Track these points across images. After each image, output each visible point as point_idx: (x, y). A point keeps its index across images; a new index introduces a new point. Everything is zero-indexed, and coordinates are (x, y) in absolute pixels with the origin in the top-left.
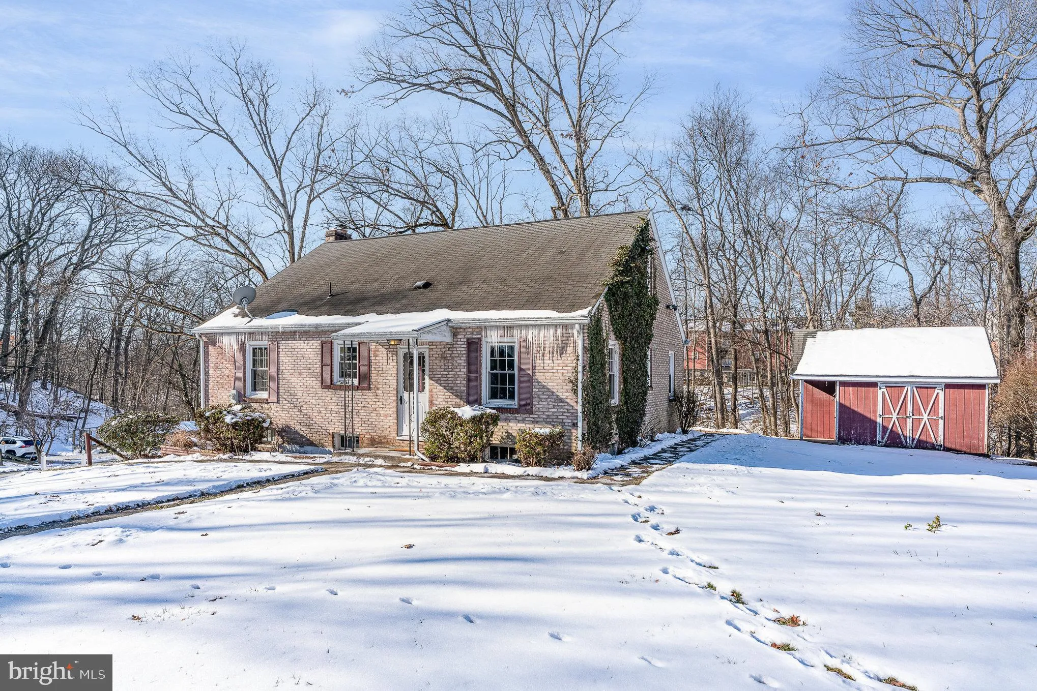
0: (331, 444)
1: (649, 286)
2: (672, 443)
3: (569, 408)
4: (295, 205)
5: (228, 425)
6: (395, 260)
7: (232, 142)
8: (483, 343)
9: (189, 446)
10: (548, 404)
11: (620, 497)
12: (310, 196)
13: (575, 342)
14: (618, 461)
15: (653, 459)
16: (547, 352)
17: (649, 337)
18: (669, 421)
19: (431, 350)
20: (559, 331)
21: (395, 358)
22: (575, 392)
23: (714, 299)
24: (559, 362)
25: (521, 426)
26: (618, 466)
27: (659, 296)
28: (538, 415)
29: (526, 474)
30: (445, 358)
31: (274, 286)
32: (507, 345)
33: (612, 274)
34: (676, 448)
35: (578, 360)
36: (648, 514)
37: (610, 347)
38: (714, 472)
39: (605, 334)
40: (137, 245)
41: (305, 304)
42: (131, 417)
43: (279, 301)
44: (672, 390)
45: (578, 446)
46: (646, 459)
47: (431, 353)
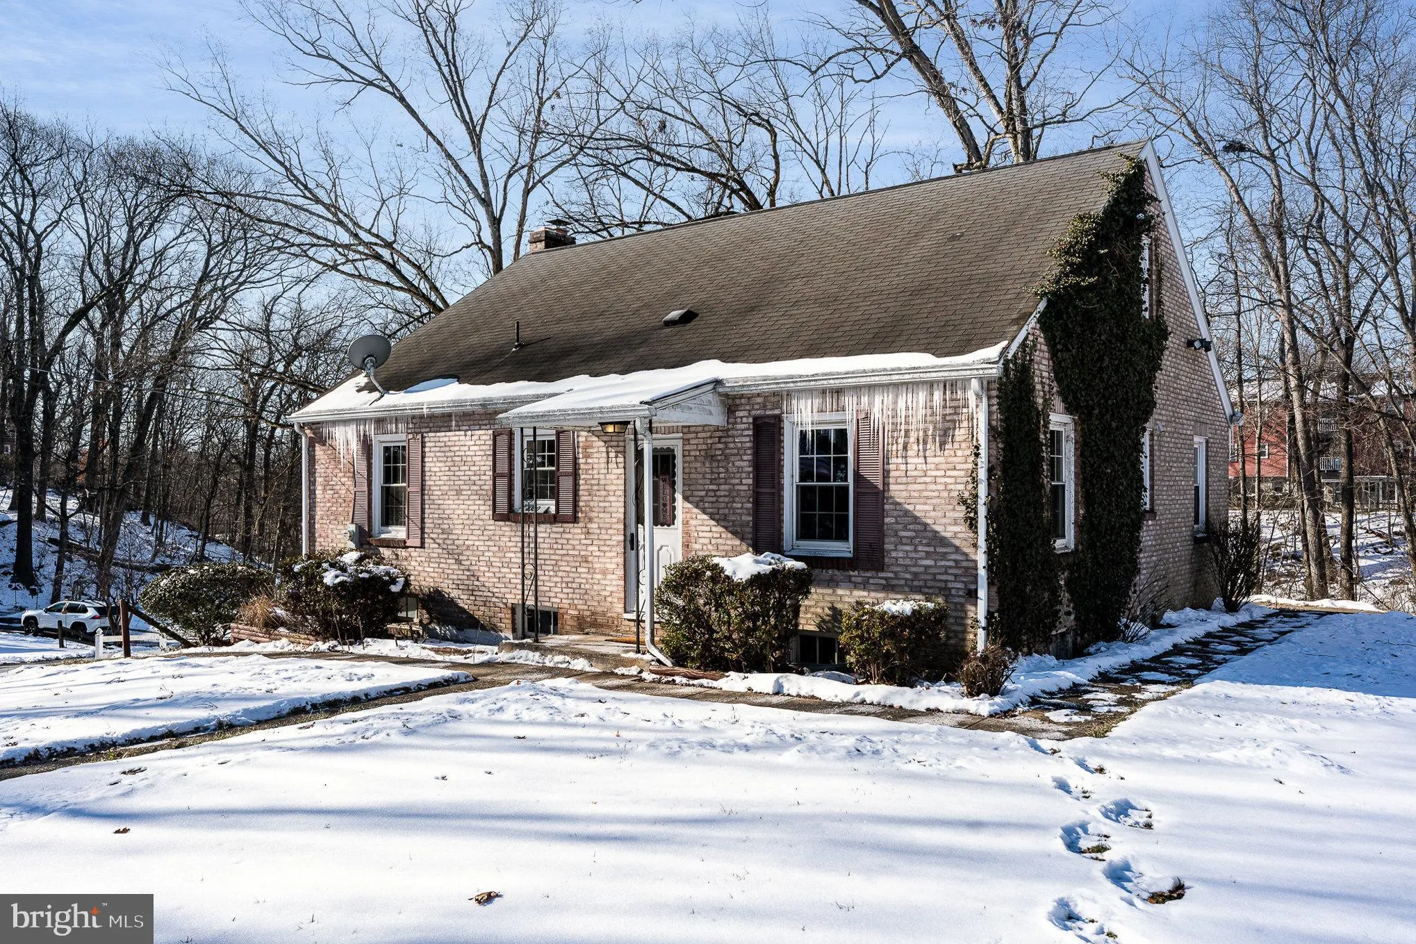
0: (510, 626)
1: (1146, 297)
2: (1199, 631)
3: (959, 557)
4: (505, 199)
5: (328, 588)
6: (639, 276)
7: (402, 99)
8: (786, 426)
9: (271, 625)
10: (916, 551)
11: (1048, 770)
12: (527, 183)
13: (971, 418)
14: (1068, 675)
15: (1150, 669)
16: (912, 440)
17: (1146, 408)
18: (1196, 584)
19: (686, 441)
20: (938, 396)
21: (621, 460)
22: (972, 523)
23: (1300, 334)
24: (937, 460)
25: (860, 594)
26: (1066, 686)
27: (1170, 321)
28: (896, 573)
29: (858, 699)
30: (712, 458)
31: (430, 336)
32: (832, 427)
33: (1056, 271)
34: (1206, 644)
35: (977, 455)
36: (1107, 826)
37: (1052, 428)
38: (1294, 709)
39: (1040, 401)
40: (280, 288)
41: (473, 364)
42: (192, 572)
43: (432, 362)
44: (1202, 517)
45: (979, 641)
46: (1135, 668)
47: (687, 448)
